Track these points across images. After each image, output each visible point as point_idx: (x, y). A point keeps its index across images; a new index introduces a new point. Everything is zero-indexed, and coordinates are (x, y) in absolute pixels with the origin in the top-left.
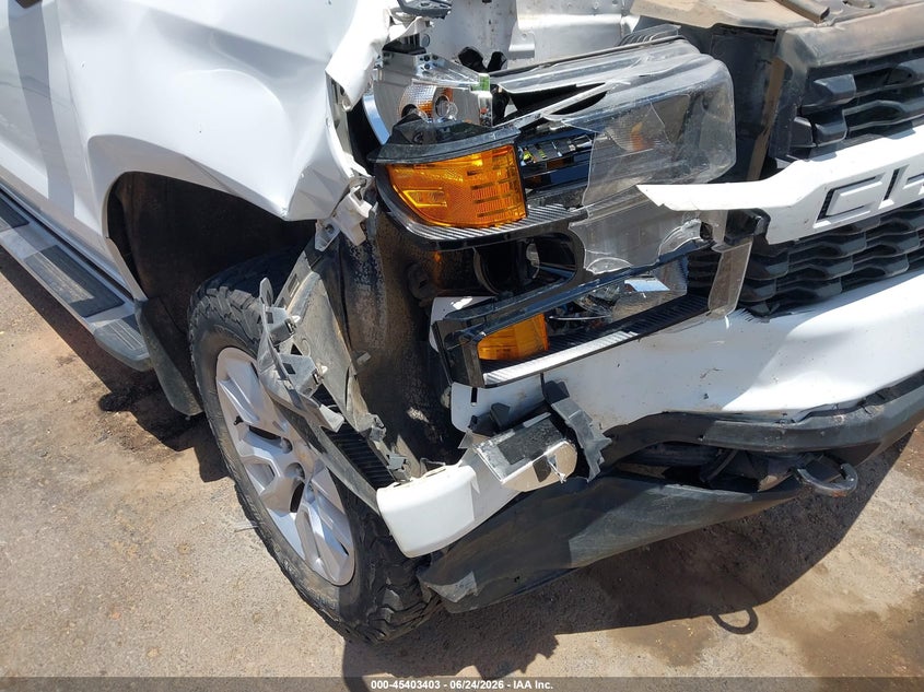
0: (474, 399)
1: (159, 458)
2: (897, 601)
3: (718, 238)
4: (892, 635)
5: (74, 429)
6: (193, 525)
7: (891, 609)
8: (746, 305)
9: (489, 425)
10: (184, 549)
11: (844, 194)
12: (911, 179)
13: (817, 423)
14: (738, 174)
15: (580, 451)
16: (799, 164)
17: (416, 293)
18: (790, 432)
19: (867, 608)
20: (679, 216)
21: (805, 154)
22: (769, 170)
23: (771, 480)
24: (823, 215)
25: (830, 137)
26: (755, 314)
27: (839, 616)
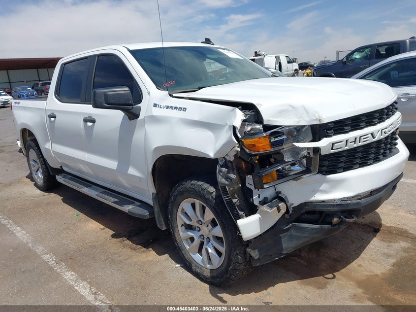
0: (259, 198)
1: (144, 252)
2: (384, 271)
3: (312, 155)
4: (383, 279)
5: (113, 246)
6: (161, 267)
7: (382, 273)
8: (320, 172)
9: (264, 202)
10: (160, 272)
11: (336, 144)
12: (351, 142)
13: (343, 203)
14: (314, 140)
15: (287, 206)
16: (325, 139)
17: (241, 175)
18: (337, 205)
19: (375, 273)
20: (303, 149)
21: (326, 137)
22: (320, 140)
23: (335, 220)
24: (332, 149)
25: (330, 133)
26: (323, 174)
27: (367, 276)
